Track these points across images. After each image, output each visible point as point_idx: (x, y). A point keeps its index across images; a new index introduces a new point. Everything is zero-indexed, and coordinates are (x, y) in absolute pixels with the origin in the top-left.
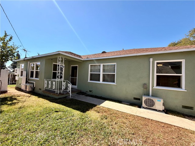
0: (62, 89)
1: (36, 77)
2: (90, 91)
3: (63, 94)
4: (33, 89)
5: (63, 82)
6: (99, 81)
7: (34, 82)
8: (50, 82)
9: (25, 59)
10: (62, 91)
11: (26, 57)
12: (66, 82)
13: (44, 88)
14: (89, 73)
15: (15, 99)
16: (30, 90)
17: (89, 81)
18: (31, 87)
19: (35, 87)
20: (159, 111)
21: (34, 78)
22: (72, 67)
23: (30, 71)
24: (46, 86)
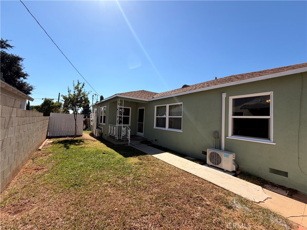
0: (122, 135)
1: (104, 122)
2: (156, 140)
3: (122, 141)
4: (101, 134)
5: (122, 127)
6: (165, 127)
7: (102, 127)
8: (112, 127)
9: (97, 103)
10: (122, 137)
11: (97, 102)
12: (126, 128)
13: (109, 134)
14: (155, 117)
15: (83, 142)
16: (99, 135)
17: (155, 127)
18: (99, 132)
19: (102, 133)
20: (227, 172)
21: (102, 123)
22: (139, 110)
23: (100, 115)
24: (109, 132)
